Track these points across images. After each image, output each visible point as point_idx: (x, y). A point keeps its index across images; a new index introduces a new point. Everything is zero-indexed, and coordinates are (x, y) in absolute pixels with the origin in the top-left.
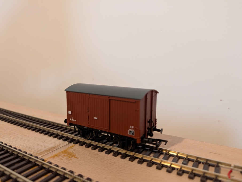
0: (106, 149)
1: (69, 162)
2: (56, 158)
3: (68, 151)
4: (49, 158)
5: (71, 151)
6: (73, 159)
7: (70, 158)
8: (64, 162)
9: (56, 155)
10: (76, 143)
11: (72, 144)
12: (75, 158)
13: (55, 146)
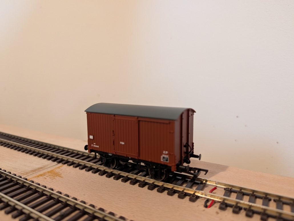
1: (52, 181)
2: (40, 177)
3: (54, 171)
4: (33, 177)
5: (57, 170)
6: (57, 178)
7: (54, 178)
8: (47, 181)
9: (41, 175)
10: (65, 164)
11: (60, 164)
12: (59, 177)
13: (43, 167)
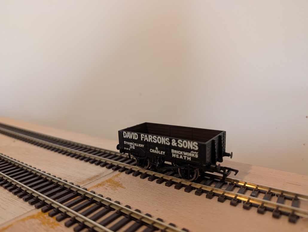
0: (158, 178)
1: (114, 192)
2: (100, 187)
3: (113, 179)
4: (92, 187)
5: (116, 179)
7: (115, 188)
8: (109, 192)
9: (100, 185)
10: (122, 171)
11: (117, 172)
12: (121, 188)
13: (98, 175)
